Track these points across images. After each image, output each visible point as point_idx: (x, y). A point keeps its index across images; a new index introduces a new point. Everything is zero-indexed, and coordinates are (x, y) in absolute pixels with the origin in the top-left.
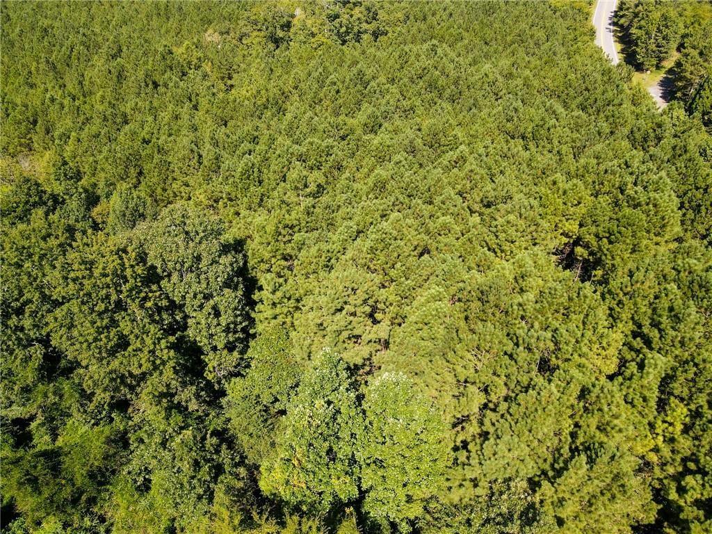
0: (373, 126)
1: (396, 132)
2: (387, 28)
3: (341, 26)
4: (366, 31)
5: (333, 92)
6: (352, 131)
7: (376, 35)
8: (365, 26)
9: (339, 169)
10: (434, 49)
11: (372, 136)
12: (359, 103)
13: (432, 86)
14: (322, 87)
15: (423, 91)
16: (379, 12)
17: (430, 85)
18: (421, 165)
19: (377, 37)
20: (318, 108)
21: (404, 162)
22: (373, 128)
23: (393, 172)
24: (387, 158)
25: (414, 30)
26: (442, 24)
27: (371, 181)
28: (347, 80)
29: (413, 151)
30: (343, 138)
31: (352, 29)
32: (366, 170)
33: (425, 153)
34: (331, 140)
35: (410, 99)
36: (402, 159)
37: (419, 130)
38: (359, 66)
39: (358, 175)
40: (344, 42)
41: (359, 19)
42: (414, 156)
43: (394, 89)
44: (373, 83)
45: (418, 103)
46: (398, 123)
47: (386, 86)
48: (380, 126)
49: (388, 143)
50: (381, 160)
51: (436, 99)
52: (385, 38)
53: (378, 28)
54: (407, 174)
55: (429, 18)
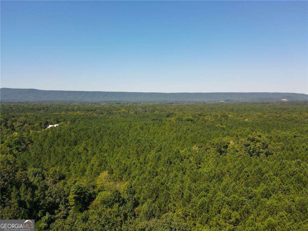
0: (266, 195)
1: (280, 200)
2: (273, 152)
3: (250, 149)
4: (262, 152)
5: (246, 176)
6: (255, 195)
7: (267, 154)
8: (262, 150)
9: (248, 213)
10: (299, 163)
11: (266, 199)
12: (259, 183)
13: (299, 180)
14: (240, 173)
15: (294, 182)
16: (269, 145)
17: (298, 180)
18: (296, 221)
19: (267, 155)
20: (238, 182)
21: (285, 217)
22: (267, 195)
23: (279, 221)
24: (275, 212)
25: (287, 154)
26: (303, 153)
27: (266, 223)
28: (253, 171)
29: (290, 211)
30: (250, 198)
31: (256, 150)
32: (263, 217)
33: (298, 214)
34: (244, 198)
35: (287, 185)
36: (284, 215)
37: (293, 201)
38: (259, 166)
39: (258, 219)
40: (251, 156)
41: (259, 147)
42: (291, 215)
43: (277, 179)
44: (266, 175)
45: (292, 187)
46: (281, 195)
47: (274, 177)
48: (271, 195)
49: (275, 204)
50: (272, 213)
51: (302, 187)
52: (272, 156)
53: (268, 151)
54: (288, 224)
55: (295, 150)
